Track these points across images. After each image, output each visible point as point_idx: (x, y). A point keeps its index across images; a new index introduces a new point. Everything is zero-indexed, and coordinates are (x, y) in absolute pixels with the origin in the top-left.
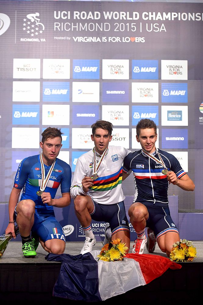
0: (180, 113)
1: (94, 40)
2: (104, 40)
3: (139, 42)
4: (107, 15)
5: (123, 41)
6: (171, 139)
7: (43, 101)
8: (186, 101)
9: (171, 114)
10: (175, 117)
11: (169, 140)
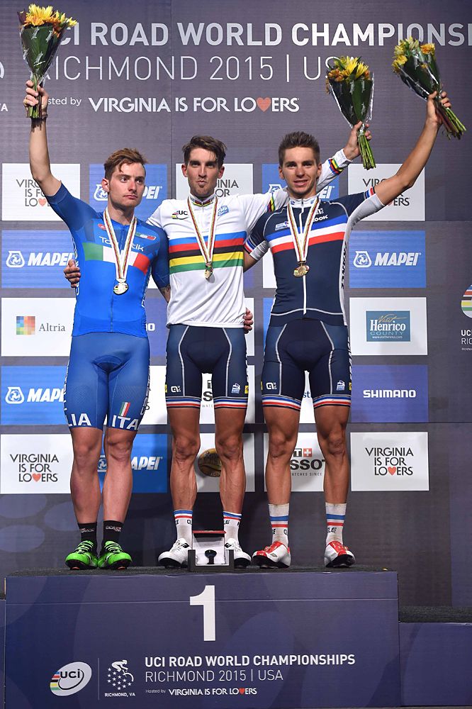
0: (404, 317)
1: (151, 106)
2: (181, 106)
3: (282, 110)
4: (190, 34)
5: (236, 110)
6: (379, 394)
7: (3, 287)
8: (422, 284)
9: (376, 321)
10: (389, 330)
11: (372, 397)
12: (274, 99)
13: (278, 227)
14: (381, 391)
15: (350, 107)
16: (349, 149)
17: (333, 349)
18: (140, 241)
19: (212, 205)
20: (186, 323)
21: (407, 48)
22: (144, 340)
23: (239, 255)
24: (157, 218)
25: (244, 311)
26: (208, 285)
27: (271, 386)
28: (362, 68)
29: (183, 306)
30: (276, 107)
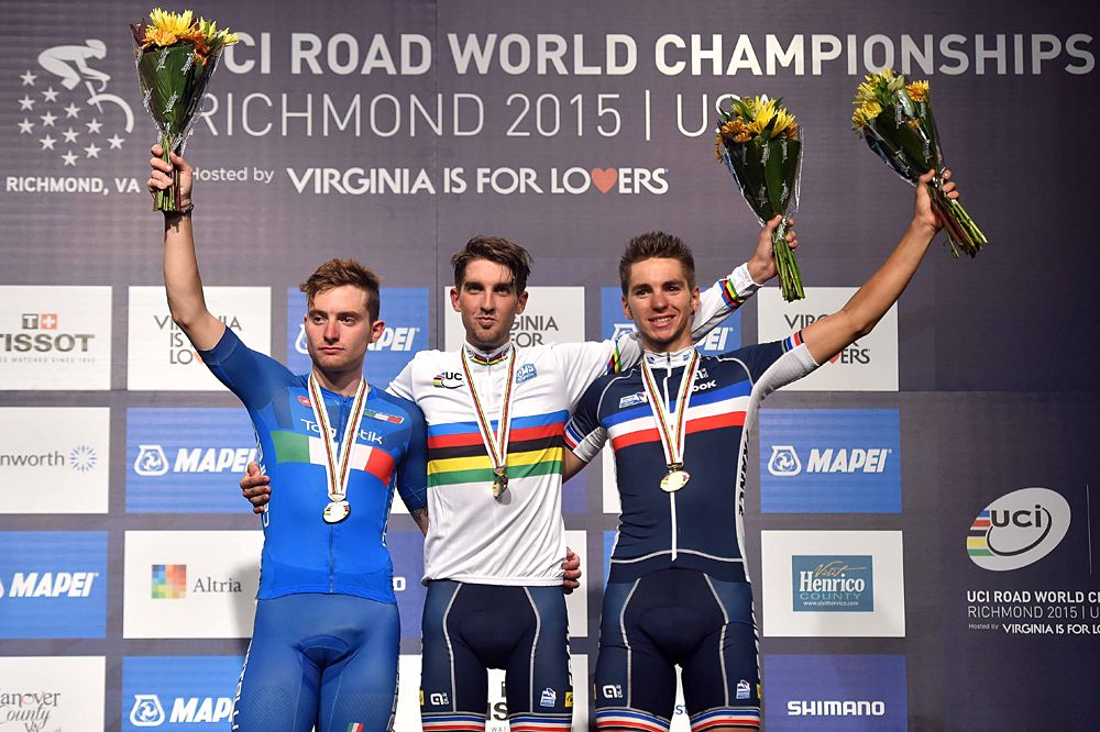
0: (861, 566)
1: (400, 183)
2: (454, 184)
3: (637, 191)
4: (469, 54)
5: (555, 190)
6: (817, 708)
7: (128, 511)
8: (894, 505)
9: (810, 573)
10: (835, 589)
11: (804, 713)
12: (622, 171)
13: (625, 401)
14: (820, 703)
15: (760, 188)
16: (757, 265)
17: (727, 622)
18: (376, 426)
19: (507, 363)
20: (456, 578)
21: (883, 87)
22: (390, 607)
23: (555, 454)
24: (406, 384)
25: (563, 554)
26: (499, 508)
27: (612, 691)
28: (785, 120)
29: (454, 546)
30: (626, 185)
